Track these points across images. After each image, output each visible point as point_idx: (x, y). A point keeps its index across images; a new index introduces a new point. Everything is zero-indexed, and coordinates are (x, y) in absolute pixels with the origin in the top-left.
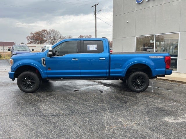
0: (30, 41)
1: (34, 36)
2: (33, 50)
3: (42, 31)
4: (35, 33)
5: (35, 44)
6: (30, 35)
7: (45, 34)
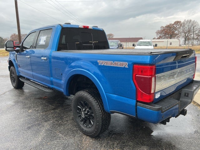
0: (158, 36)
1: (164, 30)
2: (156, 45)
3: (175, 23)
4: (166, 27)
5: (164, 38)
6: (160, 29)
7: (178, 26)
